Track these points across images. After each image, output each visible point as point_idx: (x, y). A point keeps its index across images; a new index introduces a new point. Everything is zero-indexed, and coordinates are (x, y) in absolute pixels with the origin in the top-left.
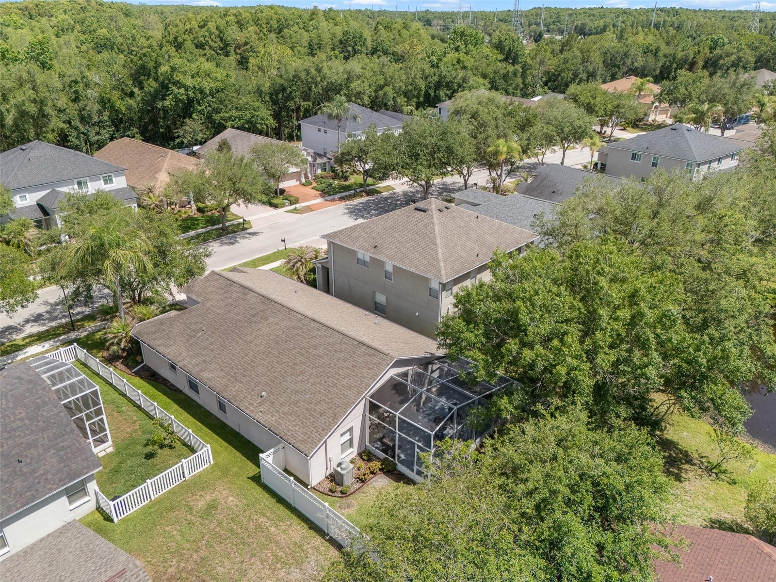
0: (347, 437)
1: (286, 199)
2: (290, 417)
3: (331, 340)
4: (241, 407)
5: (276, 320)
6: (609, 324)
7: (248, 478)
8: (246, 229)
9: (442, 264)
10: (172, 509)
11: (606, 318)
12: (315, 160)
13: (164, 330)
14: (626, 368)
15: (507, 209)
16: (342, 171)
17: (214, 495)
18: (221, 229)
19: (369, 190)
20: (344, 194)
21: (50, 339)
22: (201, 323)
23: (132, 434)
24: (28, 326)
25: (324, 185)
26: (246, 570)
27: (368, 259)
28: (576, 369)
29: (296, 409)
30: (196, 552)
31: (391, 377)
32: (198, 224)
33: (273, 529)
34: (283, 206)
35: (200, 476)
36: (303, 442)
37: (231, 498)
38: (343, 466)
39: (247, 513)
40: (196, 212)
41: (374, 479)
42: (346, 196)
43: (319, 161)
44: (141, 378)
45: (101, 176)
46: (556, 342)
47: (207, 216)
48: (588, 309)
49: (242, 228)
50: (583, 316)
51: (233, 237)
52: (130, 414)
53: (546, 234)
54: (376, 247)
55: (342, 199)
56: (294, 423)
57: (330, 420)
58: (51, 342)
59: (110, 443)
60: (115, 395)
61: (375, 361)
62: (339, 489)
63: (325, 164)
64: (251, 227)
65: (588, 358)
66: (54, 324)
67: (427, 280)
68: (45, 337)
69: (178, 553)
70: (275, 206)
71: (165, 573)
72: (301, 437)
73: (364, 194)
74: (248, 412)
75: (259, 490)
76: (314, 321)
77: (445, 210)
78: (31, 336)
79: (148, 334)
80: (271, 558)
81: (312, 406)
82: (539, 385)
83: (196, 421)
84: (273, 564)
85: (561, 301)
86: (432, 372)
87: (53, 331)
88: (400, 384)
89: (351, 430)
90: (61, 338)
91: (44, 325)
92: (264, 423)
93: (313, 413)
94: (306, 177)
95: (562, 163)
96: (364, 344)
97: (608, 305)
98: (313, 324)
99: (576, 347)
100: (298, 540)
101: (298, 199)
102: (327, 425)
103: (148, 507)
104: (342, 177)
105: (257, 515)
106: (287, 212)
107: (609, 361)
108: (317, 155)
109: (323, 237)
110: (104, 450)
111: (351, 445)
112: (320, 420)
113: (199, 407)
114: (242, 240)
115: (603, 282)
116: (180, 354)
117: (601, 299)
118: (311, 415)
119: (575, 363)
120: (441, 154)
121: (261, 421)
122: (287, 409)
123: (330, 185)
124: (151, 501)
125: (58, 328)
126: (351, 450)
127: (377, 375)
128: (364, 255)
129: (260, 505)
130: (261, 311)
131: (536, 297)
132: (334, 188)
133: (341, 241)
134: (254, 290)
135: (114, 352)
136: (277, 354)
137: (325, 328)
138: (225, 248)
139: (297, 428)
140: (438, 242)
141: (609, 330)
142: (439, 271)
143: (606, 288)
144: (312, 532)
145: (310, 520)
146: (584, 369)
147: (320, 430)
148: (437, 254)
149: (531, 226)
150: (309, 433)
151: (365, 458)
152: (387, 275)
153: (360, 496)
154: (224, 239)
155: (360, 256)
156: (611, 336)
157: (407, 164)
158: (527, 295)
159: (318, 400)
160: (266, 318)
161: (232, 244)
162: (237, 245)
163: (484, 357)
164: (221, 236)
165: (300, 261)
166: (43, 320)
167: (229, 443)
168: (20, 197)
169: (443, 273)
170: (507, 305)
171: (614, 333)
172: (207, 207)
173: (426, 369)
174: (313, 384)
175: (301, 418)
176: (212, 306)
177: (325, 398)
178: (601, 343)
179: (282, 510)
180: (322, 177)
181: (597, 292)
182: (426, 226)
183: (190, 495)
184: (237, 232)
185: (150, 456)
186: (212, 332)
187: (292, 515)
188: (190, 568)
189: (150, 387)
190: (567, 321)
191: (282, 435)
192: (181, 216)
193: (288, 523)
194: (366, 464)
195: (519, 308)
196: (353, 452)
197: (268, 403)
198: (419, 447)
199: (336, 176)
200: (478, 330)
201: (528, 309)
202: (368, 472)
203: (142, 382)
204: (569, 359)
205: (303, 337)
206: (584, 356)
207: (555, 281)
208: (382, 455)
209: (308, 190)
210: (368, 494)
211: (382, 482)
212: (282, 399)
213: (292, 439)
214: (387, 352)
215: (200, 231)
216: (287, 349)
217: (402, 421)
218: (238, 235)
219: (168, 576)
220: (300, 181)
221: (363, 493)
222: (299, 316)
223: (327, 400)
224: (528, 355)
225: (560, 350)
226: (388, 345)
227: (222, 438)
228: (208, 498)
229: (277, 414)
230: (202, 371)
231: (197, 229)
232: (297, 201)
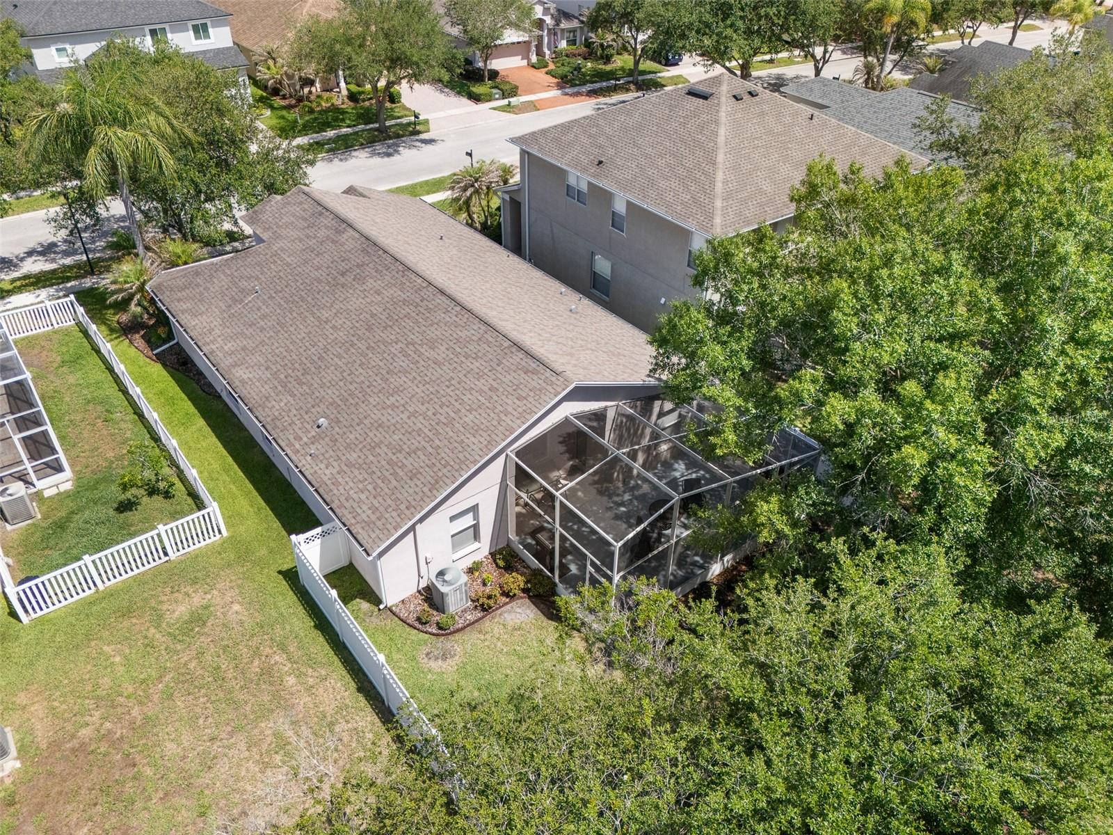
0: (468, 521)
1: (496, 87)
2: (356, 472)
3: (463, 334)
4: (280, 441)
5: (378, 285)
6: (1063, 352)
7: (280, 572)
8: (419, 133)
9: (718, 203)
10: (127, 613)
11: (1057, 339)
12: (558, 23)
13: (198, 285)
14: (1088, 468)
15: (882, 116)
16: (602, 45)
17: (209, 596)
18: (376, 129)
19: (643, 80)
20: (597, 86)
21: (52, 285)
22: (257, 278)
23: (112, 462)
24: (30, 260)
25: (567, 69)
26: (215, 757)
27: (584, 187)
28: (953, 457)
29: (371, 458)
30: (140, 703)
31: (567, 419)
32: (343, 120)
33: (291, 681)
34: (489, 98)
35: (196, 557)
36: (368, 524)
37: (236, 607)
38: (447, 577)
39: (253, 643)
40: (346, 100)
41: (508, 607)
42: (601, 89)
43: (564, 25)
44: (165, 365)
45: (190, 24)
46: (911, 388)
47: (362, 108)
48: (1014, 312)
49: (412, 131)
50: (996, 328)
51: (394, 144)
52: (123, 425)
53: (945, 146)
54: (600, 162)
55: (593, 93)
56: (361, 486)
57: (426, 489)
58: (52, 291)
59: (68, 473)
60: (112, 391)
61: (534, 383)
62: (436, 617)
63: (573, 31)
64: (428, 131)
65: (988, 433)
66: (68, 261)
67: (686, 235)
68: (45, 281)
69: (108, 702)
70: (476, 98)
71: (73, 736)
72: (365, 513)
73: (632, 87)
74: (289, 452)
75: (291, 597)
76: (442, 292)
77: (746, 97)
78: (26, 277)
79: (172, 290)
80: (269, 739)
81: (401, 456)
82: (860, 477)
83: (225, 452)
84: (268, 752)
85: (946, 287)
86: (661, 414)
87: (62, 272)
88: (580, 433)
89: (474, 509)
90: (69, 285)
91: (54, 260)
92: (310, 477)
93: (399, 471)
94: (540, 53)
95: (1011, 43)
96: (520, 348)
97: (1071, 304)
98: (440, 299)
99: (963, 403)
100: (330, 711)
101: (517, 87)
102: (418, 498)
103: (90, 603)
104: (602, 57)
105: (271, 647)
106: (494, 109)
107: (1046, 446)
108: (563, 14)
109: (514, 141)
110: (57, 486)
111: (476, 537)
112: (406, 486)
113: (240, 427)
114: (407, 150)
115: (1069, 245)
116: (211, 330)
117: (1053, 289)
118: (395, 474)
119: (953, 442)
120: (774, 10)
121: (307, 473)
122: (355, 455)
123: (578, 69)
124: (97, 591)
125: (70, 268)
126: (476, 545)
127: (533, 412)
128: (580, 179)
129: (284, 629)
130: (358, 266)
131: (884, 272)
132: (584, 75)
133: (541, 149)
134: (355, 225)
135: (135, 317)
136: (364, 348)
137: (458, 308)
138: (377, 160)
139: (363, 497)
140: (721, 158)
141: (1061, 368)
142: (711, 217)
143: (1074, 259)
144: (361, 698)
145: (364, 674)
146: (974, 461)
147: (403, 507)
148: (712, 183)
149: (914, 126)
150: (382, 509)
151: (501, 563)
152: (616, 222)
153: (471, 639)
154: (379, 147)
155: (572, 181)
156: (1063, 385)
157: (708, 25)
158: (865, 265)
159: (413, 447)
160: (360, 279)
161: (389, 155)
162: (396, 158)
163: (739, 402)
164: (374, 142)
165: (472, 186)
166: (55, 253)
167: (267, 501)
168: (58, 50)
169: (718, 220)
170: (814, 289)
171: (1073, 378)
172: (363, 92)
173: (646, 411)
174: (413, 415)
175: (375, 477)
176: (282, 249)
177: (427, 445)
178: (1033, 401)
179: (319, 646)
180: (567, 56)
181: (1046, 271)
182: (702, 128)
183: (168, 590)
184: (403, 136)
185: (125, 507)
186: (271, 298)
187: (335, 658)
188: (118, 735)
189: (173, 383)
190: (954, 338)
191: (334, 506)
192: (320, 104)
193: (323, 673)
194: (501, 575)
195: (837, 294)
196: (481, 550)
197: (327, 439)
198: (593, 564)
199: (590, 54)
200: (738, 340)
201: (860, 300)
202: (497, 592)
203: (165, 373)
204: (941, 433)
205: (416, 322)
206: (982, 426)
207: (943, 241)
208: (534, 562)
209: (541, 76)
210: (488, 636)
211: (522, 614)
212: (352, 437)
213: (349, 516)
214: (559, 368)
215: (344, 130)
216: (384, 342)
217: (566, 511)
218: (404, 142)
219: (75, 743)
220: (529, 60)
221: (480, 632)
222: (419, 281)
223: (430, 450)
224: (839, 409)
225: (920, 407)
226: (571, 355)
227: (258, 490)
228: (197, 600)
229: (335, 464)
230: (236, 365)
231: (340, 127)
232: (513, 92)
